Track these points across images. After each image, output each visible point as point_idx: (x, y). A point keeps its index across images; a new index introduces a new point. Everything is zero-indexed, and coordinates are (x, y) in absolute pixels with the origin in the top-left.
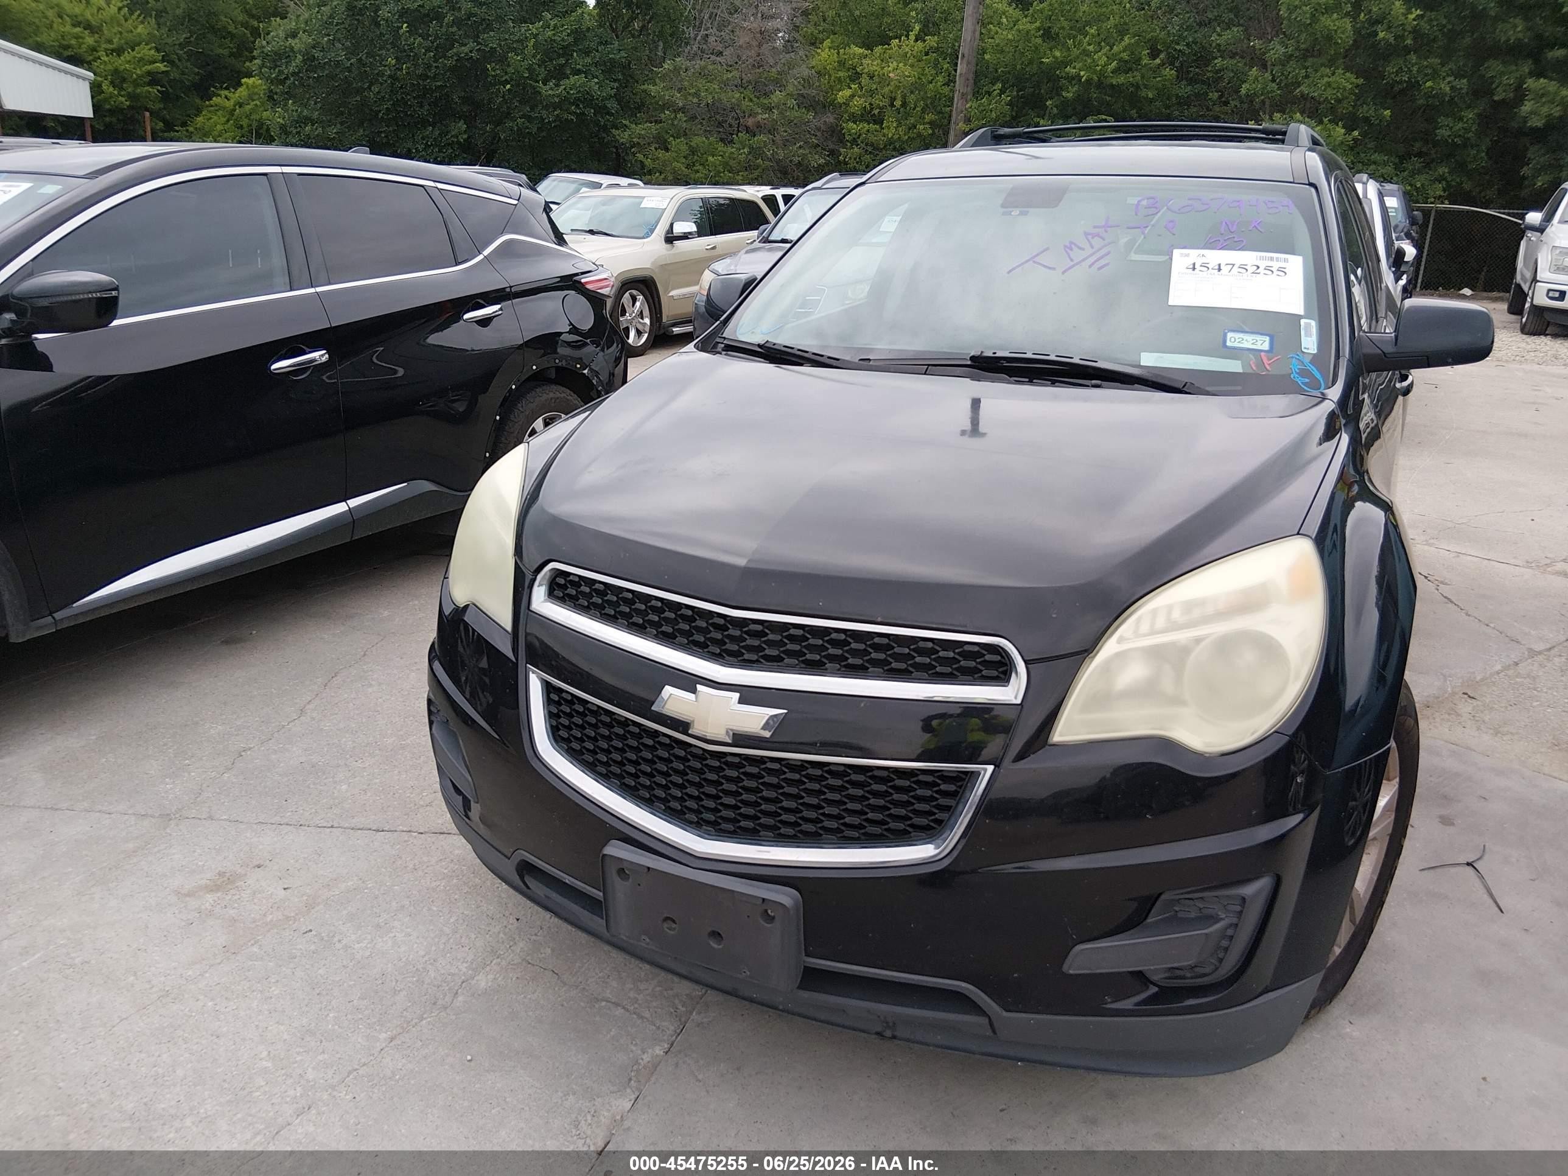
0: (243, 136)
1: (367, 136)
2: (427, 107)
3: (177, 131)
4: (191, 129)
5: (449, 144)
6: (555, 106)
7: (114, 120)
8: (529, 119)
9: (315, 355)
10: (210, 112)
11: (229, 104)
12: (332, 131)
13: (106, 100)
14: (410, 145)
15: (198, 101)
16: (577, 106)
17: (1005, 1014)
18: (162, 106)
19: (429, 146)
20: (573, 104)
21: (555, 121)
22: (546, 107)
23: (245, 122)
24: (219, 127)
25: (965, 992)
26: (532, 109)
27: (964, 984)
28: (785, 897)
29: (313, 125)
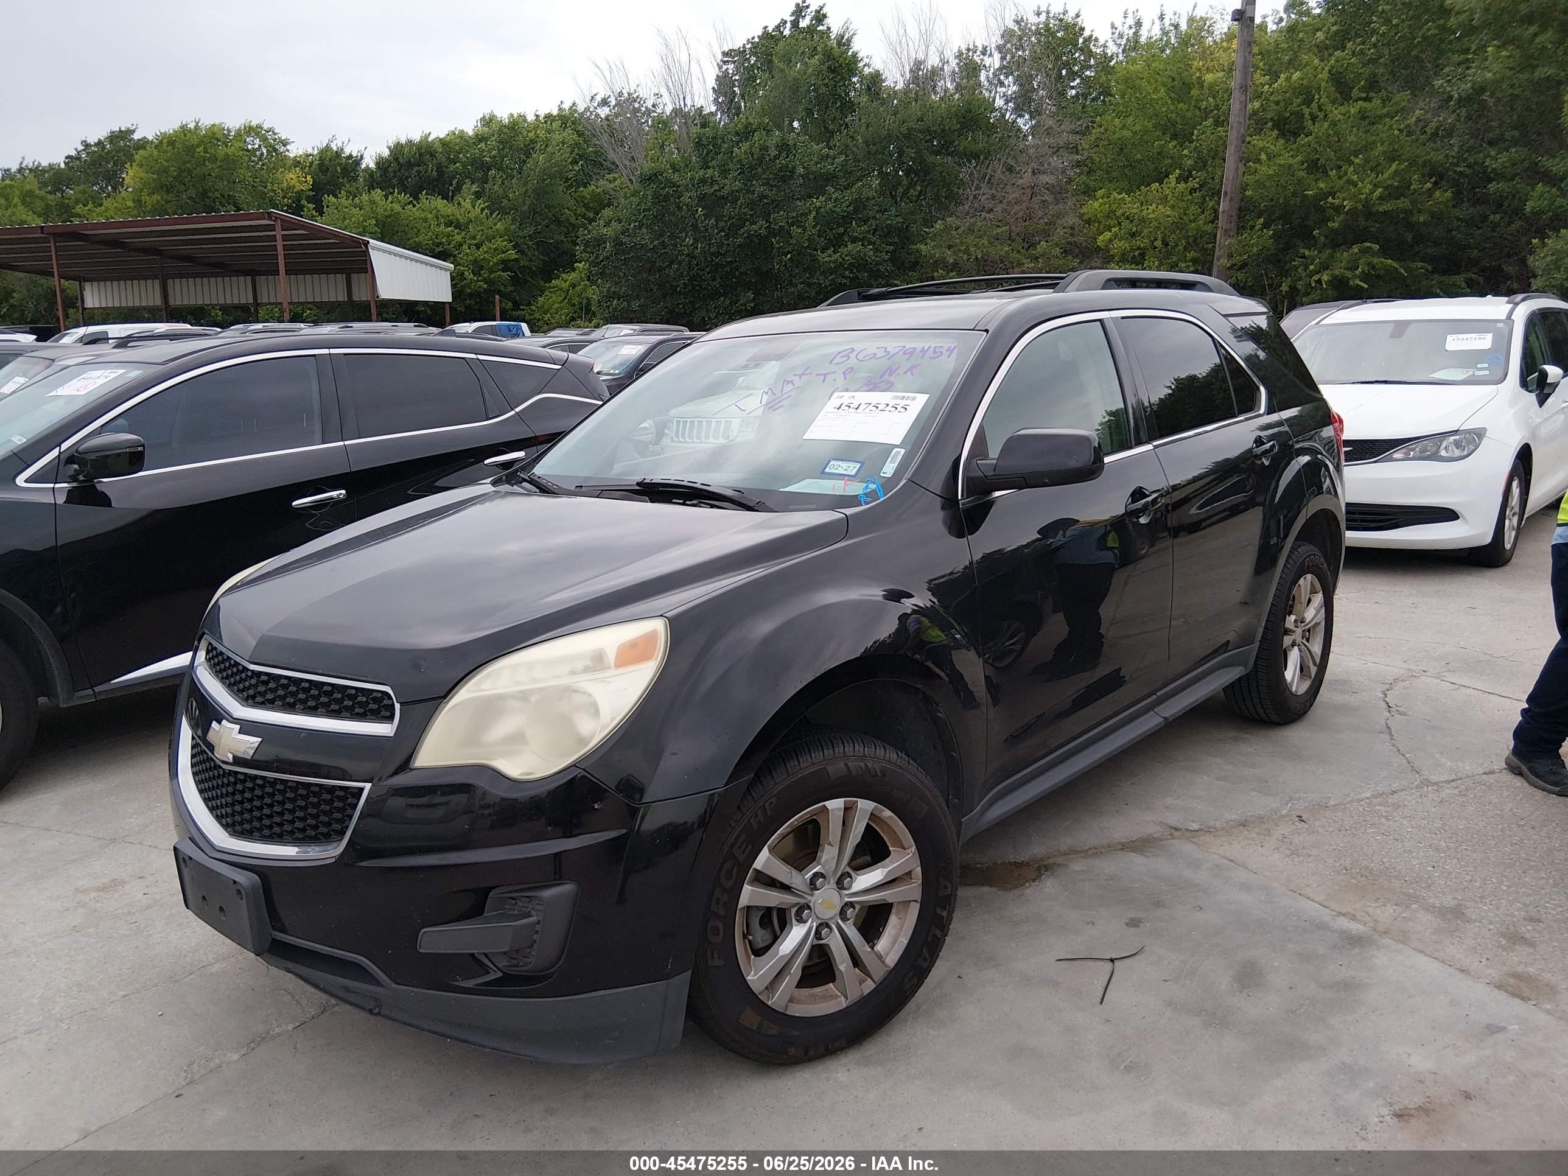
0: (575, 312)
1: (666, 308)
2: (718, 280)
3: (524, 310)
4: (533, 308)
5: (738, 312)
6: (832, 271)
7: (473, 302)
8: (809, 285)
9: (334, 494)
10: (551, 292)
11: (565, 285)
12: (635, 305)
13: (468, 286)
14: (703, 313)
15: (542, 283)
16: (851, 272)
17: (394, 985)
18: (512, 288)
19: (721, 314)
20: (847, 269)
21: (831, 285)
22: (823, 273)
23: (576, 301)
24: (556, 306)
25: (359, 962)
26: (812, 276)
27: (360, 958)
28: (243, 878)
29: (618, 299)
